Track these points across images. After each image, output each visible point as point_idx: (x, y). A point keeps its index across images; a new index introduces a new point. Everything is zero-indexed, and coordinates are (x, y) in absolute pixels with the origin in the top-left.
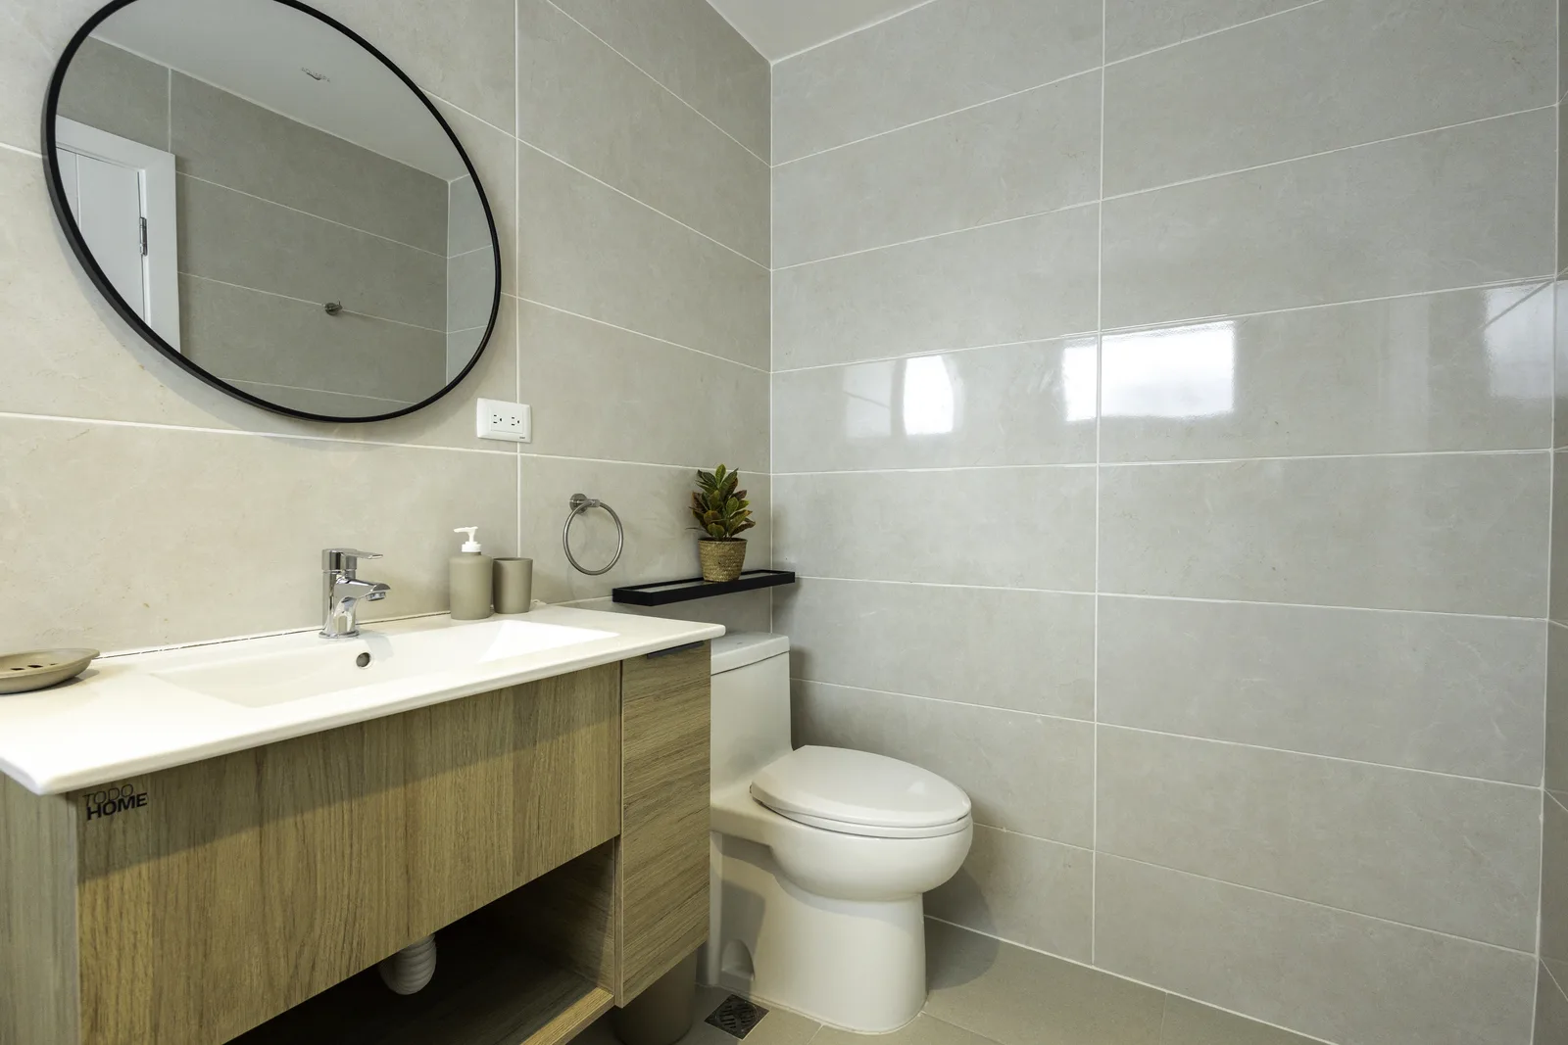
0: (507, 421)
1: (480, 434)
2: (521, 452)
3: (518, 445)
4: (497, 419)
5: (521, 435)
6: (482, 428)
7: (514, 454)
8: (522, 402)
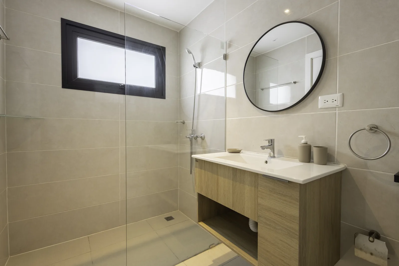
0: (330, 101)
1: (319, 108)
2: (338, 111)
3: (337, 108)
4: (326, 101)
5: (337, 105)
6: (320, 106)
7: (335, 112)
8: (339, 93)
